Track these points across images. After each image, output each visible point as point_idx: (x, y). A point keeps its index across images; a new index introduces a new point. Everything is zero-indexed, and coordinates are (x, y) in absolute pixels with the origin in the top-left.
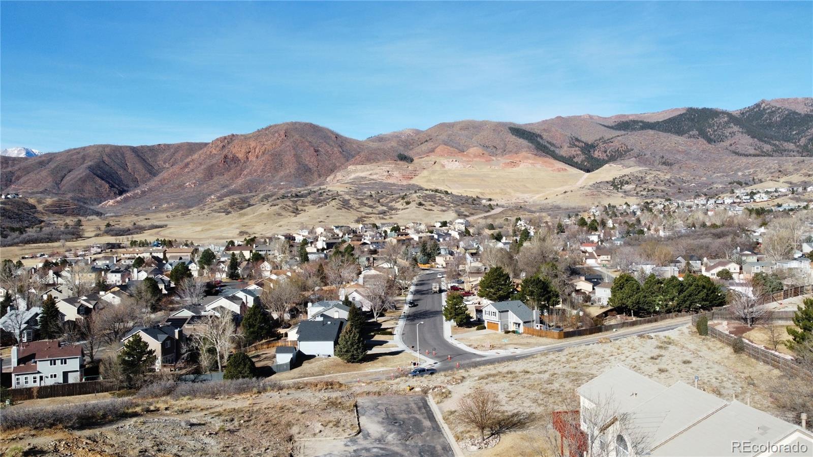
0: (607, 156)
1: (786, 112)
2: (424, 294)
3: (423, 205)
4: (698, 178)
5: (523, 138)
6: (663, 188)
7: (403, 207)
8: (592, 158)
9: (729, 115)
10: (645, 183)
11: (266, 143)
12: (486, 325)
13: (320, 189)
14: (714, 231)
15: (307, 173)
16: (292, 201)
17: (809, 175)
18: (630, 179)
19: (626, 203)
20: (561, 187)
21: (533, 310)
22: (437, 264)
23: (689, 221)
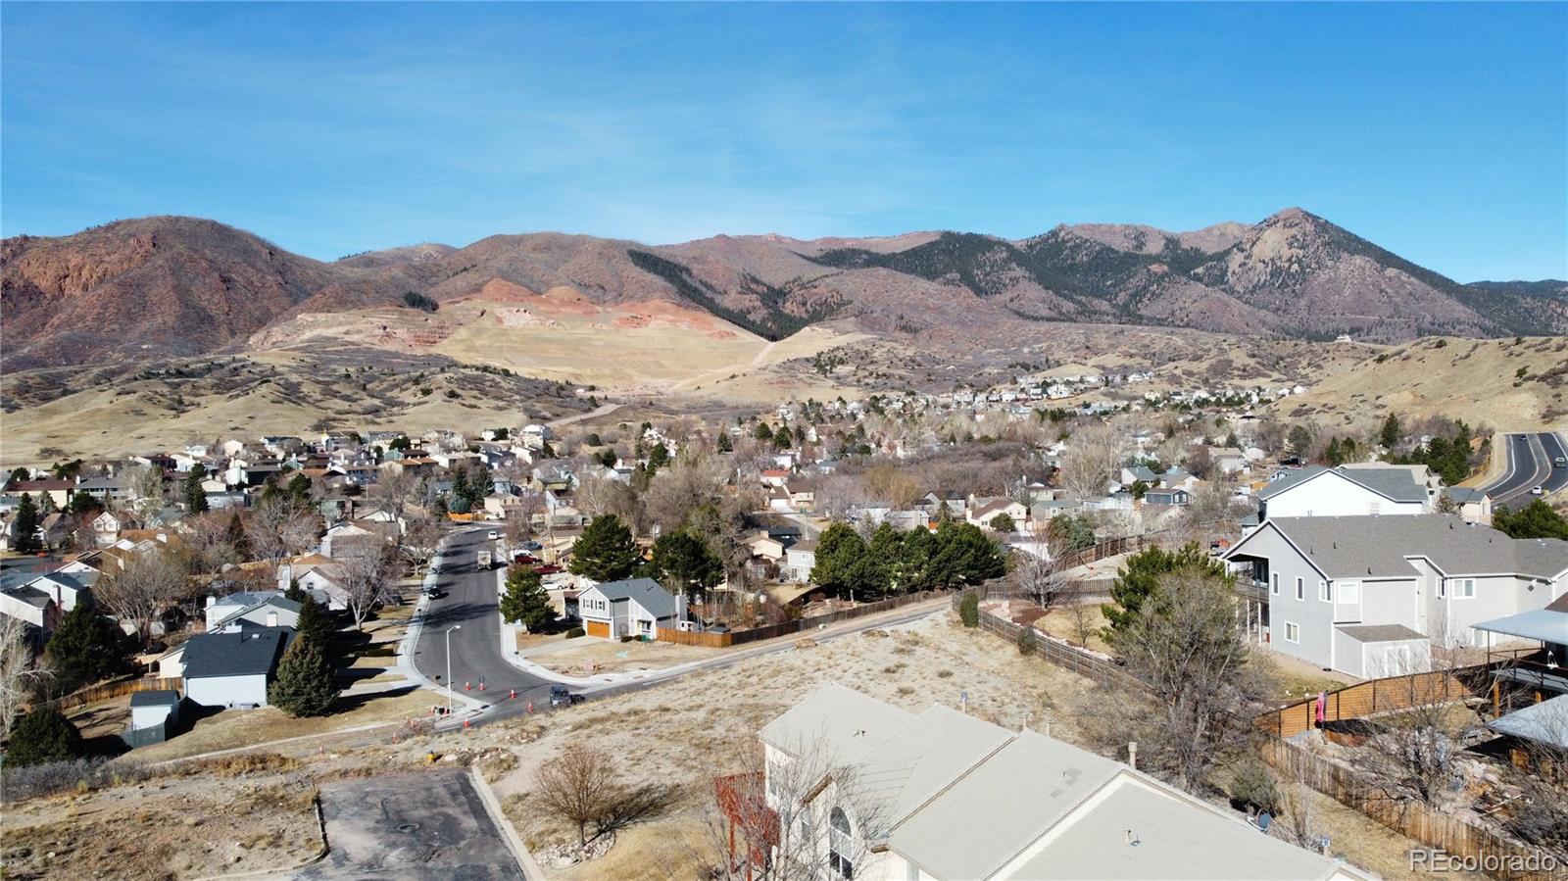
0: (807, 311)
1: (1097, 248)
2: (461, 572)
3: (458, 396)
4: (959, 355)
5: (656, 272)
6: (902, 372)
7: (415, 400)
8: (782, 315)
9: (1009, 247)
10: (872, 362)
11: (107, 259)
12: (585, 627)
13: (234, 360)
14: (985, 448)
15: (206, 327)
16: (170, 385)
17: (1131, 356)
18: (846, 354)
19: (840, 399)
20: (724, 366)
21: (675, 594)
22: (488, 513)
23: (945, 431)
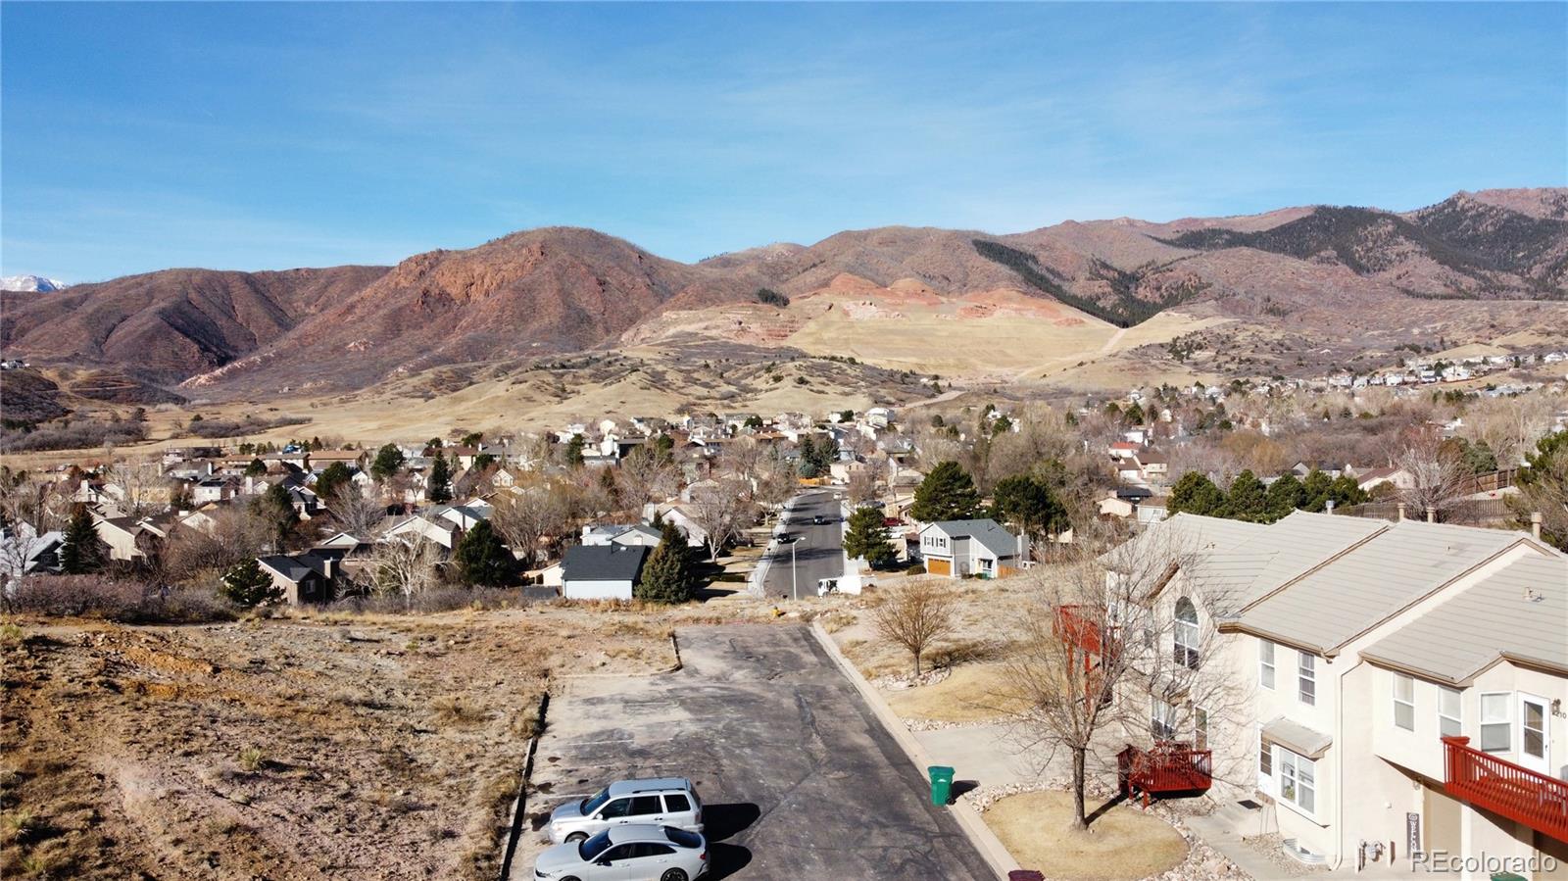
0: (1161, 296)
1: (1505, 216)
2: (807, 524)
3: (807, 382)
4: (1335, 338)
5: (1001, 261)
6: (1269, 357)
7: (767, 386)
8: (1134, 300)
9: (1396, 219)
10: (1234, 347)
11: (504, 267)
12: (926, 565)
13: (609, 355)
14: (1364, 422)
15: (585, 326)
16: (555, 375)
17: (1549, 334)
18: (1205, 339)
19: (1198, 384)
20: (1071, 354)
21: (1016, 536)
22: (834, 478)
23: (1317, 409)
